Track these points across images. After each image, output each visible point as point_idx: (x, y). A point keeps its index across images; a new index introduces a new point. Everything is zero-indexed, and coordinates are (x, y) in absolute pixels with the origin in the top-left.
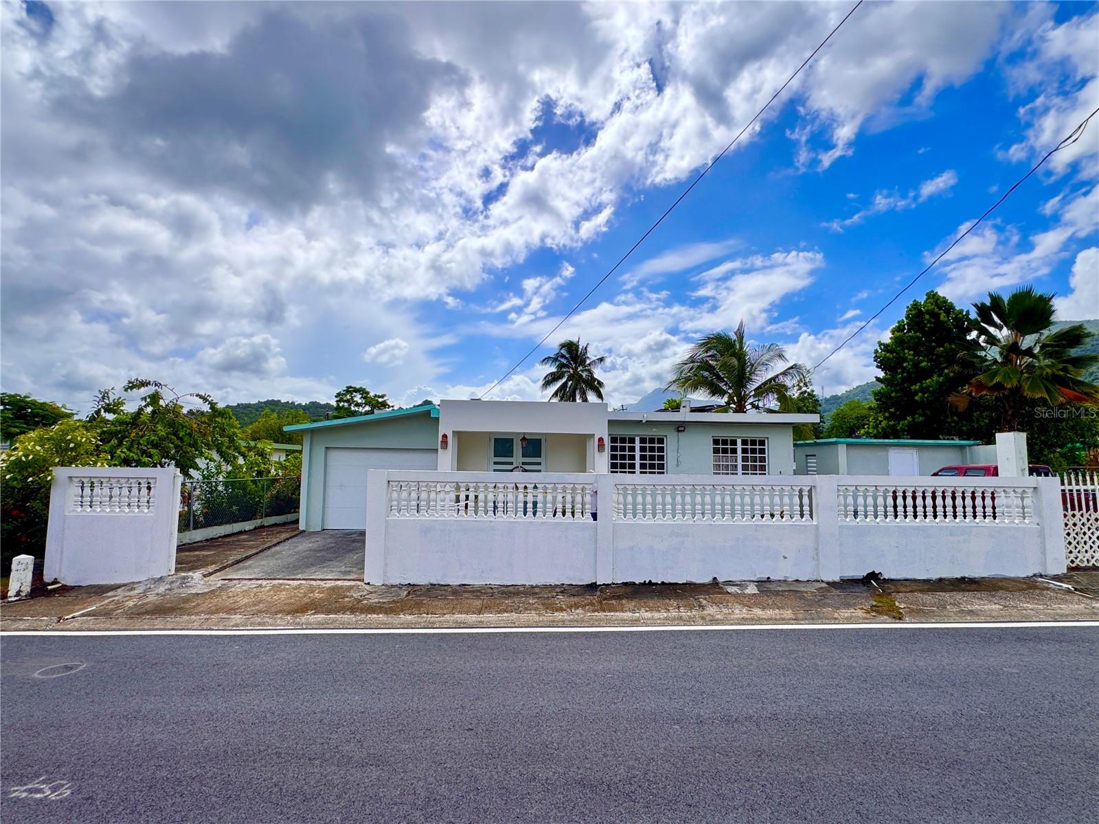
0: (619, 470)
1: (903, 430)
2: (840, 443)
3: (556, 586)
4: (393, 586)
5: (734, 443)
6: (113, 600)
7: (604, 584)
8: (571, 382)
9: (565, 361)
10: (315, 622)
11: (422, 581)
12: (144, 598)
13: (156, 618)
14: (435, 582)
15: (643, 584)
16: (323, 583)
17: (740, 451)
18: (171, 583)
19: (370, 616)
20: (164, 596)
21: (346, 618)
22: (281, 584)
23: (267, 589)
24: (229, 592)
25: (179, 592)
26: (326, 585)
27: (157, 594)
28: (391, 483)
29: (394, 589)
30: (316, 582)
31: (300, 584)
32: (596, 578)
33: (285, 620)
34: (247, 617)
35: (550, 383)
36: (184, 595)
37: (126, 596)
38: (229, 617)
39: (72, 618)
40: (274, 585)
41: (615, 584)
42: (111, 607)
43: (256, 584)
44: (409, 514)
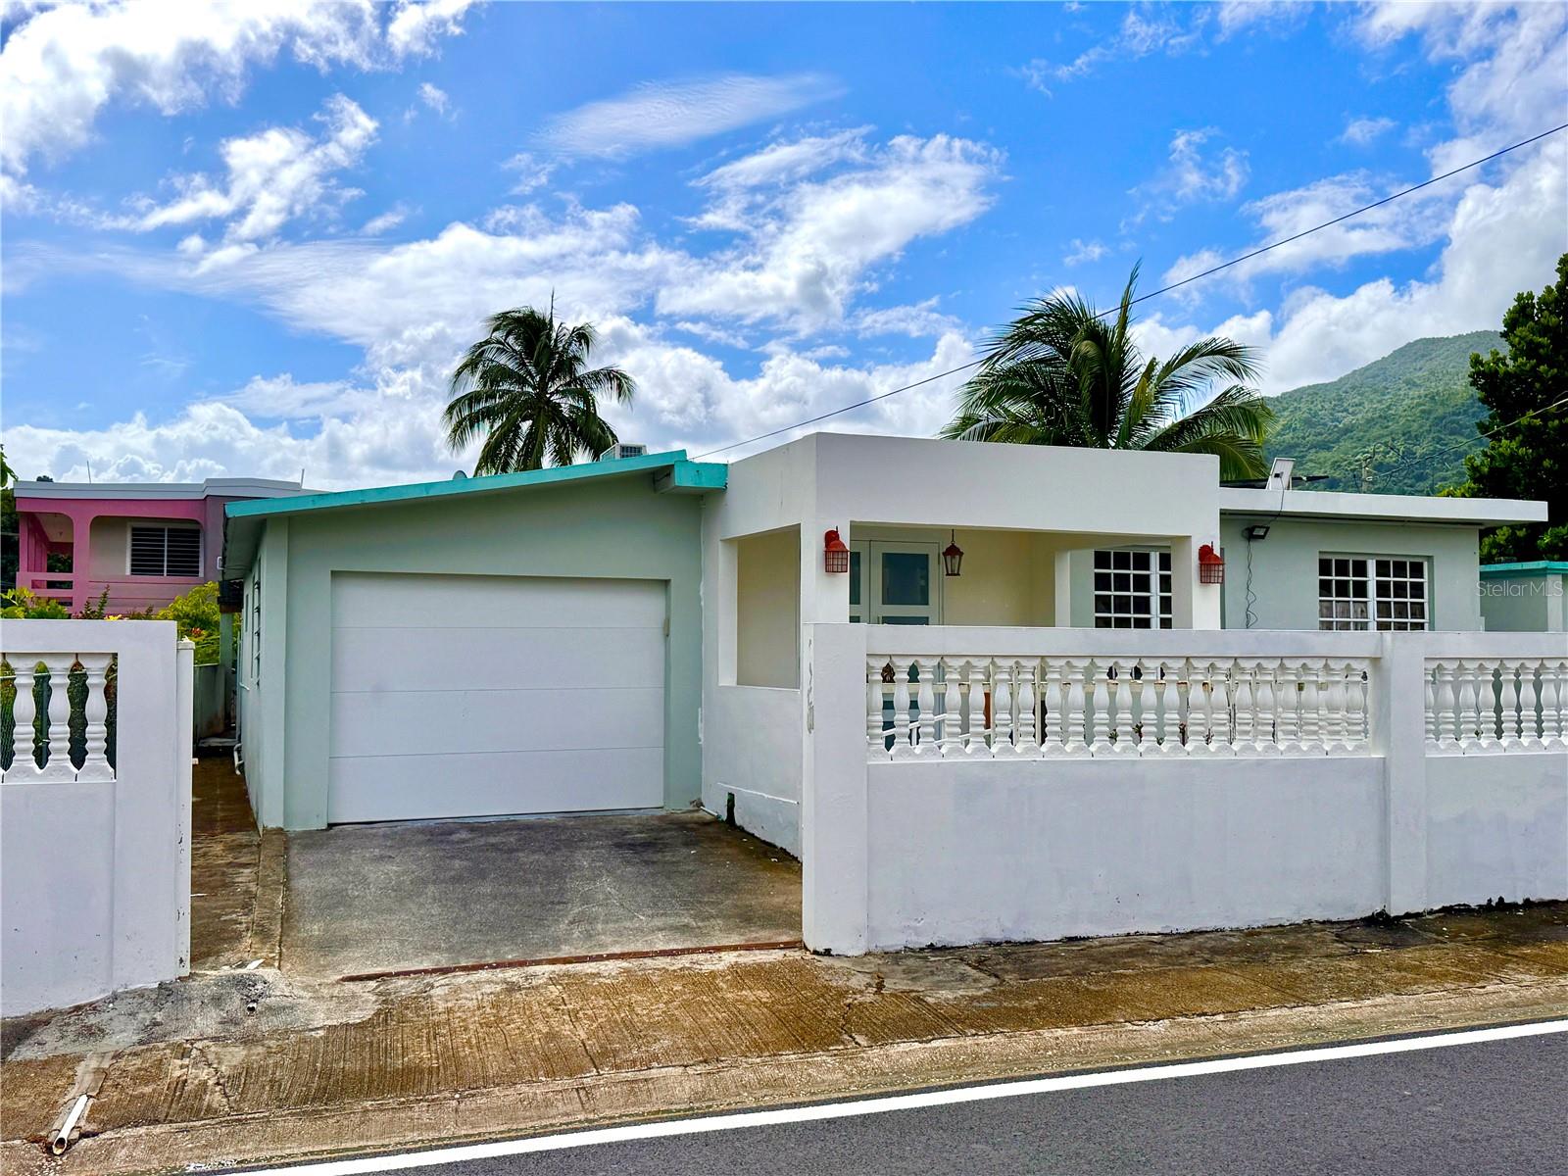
2: (1555, 572)
3: (1296, 928)
4: (895, 956)
5: (1360, 569)
6: (97, 1071)
7: (1408, 915)
8: (529, 423)
9: (511, 365)
10: (921, 1063)
11: (965, 933)
12: (195, 1053)
13: (405, 1106)
14: (998, 936)
15: (1487, 909)
16: (684, 961)
17: (1372, 589)
18: (217, 1001)
19: (1046, 1034)
20: (248, 1041)
21: (992, 1043)
22: (567, 975)
23: (555, 991)
24: (449, 1011)
25: (282, 1027)
26: (707, 968)
27: (215, 1039)
28: (873, 662)
29: (911, 962)
30: (661, 962)
31: (627, 971)
32: (1387, 899)
33: (824, 1066)
34: (700, 1068)
35: (474, 420)
36: (321, 1033)
37: (117, 1056)
38: (641, 1076)
39: (84, 1135)
40: (553, 980)
41: (1431, 912)
42: (148, 1090)
43: (489, 982)
44: (918, 749)
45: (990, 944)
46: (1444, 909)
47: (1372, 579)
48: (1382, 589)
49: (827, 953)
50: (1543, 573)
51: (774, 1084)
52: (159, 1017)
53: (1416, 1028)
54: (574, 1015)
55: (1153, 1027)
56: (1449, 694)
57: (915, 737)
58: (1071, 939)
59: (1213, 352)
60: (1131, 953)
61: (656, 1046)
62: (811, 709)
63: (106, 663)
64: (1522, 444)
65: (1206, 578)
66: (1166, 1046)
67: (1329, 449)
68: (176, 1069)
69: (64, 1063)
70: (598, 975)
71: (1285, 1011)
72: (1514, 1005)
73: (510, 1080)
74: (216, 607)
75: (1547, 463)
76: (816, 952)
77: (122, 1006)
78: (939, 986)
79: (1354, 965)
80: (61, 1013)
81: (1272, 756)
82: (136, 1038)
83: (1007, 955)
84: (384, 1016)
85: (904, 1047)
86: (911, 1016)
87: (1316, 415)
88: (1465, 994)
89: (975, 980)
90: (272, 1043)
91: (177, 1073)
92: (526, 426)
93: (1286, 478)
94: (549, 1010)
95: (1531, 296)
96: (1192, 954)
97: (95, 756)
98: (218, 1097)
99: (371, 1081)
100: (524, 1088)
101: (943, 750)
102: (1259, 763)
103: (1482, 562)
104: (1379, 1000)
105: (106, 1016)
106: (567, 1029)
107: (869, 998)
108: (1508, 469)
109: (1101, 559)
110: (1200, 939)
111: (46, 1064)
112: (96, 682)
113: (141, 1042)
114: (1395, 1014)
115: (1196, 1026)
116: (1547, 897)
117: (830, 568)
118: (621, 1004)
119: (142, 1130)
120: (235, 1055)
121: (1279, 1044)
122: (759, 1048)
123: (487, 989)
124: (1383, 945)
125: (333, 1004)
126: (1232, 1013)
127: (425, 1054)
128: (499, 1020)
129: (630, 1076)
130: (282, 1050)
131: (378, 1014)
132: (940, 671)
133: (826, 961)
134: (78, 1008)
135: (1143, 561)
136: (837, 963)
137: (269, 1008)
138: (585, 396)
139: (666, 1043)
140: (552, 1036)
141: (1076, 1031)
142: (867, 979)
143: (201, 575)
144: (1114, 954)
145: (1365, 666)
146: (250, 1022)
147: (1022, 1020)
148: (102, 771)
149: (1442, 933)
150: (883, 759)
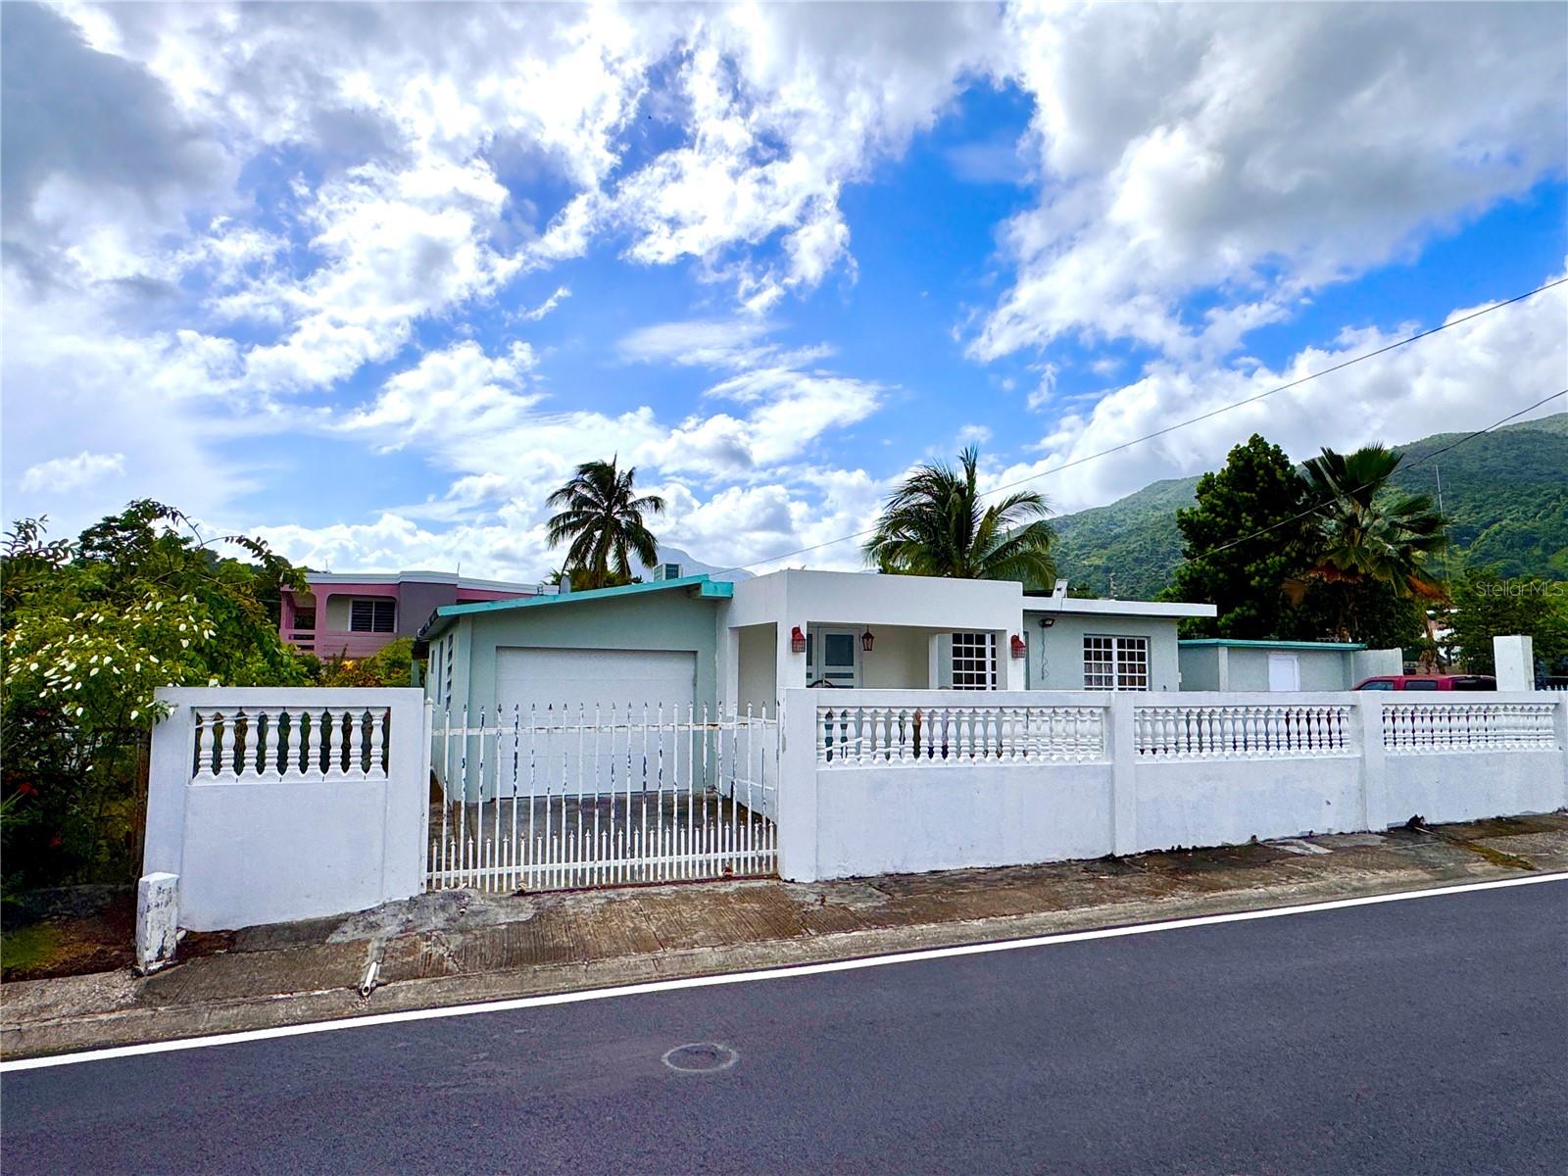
0: (964, 685)
1: (1226, 627)
2: (1223, 645)
3: (1062, 864)
4: (832, 883)
5: (1108, 644)
6: (379, 948)
7: (1126, 856)
8: (600, 532)
9: (589, 495)
10: (845, 945)
11: (872, 870)
12: (433, 938)
13: (557, 968)
14: (892, 871)
15: (1172, 851)
16: (709, 886)
17: (1115, 656)
18: (443, 908)
19: (916, 928)
20: (463, 931)
21: (885, 934)
22: (642, 894)
23: (636, 903)
24: (575, 914)
25: (481, 923)
26: (722, 890)
27: (443, 930)
28: (820, 711)
29: (841, 886)
30: (695, 887)
31: (676, 891)
32: (1114, 846)
33: (792, 947)
34: (721, 948)
35: (563, 530)
36: (504, 927)
37: (389, 940)
38: (688, 952)
39: (378, 985)
40: (634, 897)
41: (1140, 854)
42: (411, 959)
43: (597, 897)
44: (847, 761)
45: (887, 875)
46: (1147, 852)
47: (1115, 650)
48: (1121, 656)
49: (793, 881)
50: (1216, 645)
51: (763, 957)
52: (410, 917)
53: (1124, 922)
54: (648, 918)
55: (975, 923)
56: (1148, 728)
57: (844, 753)
58: (934, 872)
59: (1024, 500)
60: (967, 880)
61: (695, 937)
62: (784, 739)
63: (383, 712)
64: (1207, 564)
65: (1015, 656)
66: (983, 934)
67: (1105, 548)
68: (424, 947)
69: (360, 944)
70: (660, 894)
71: (1050, 913)
72: (1178, 909)
73: (616, 954)
74: (409, 655)
75: (1221, 575)
76: (786, 881)
77: (390, 910)
78: (857, 900)
79: (1092, 886)
80: (353, 914)
81: (1049, 764)
82: (398, 929)
83: (896, 882)
84: (539, 916)
85: (836, 935)
86: (841, 918)
87: (1097, 527)
88: (1151, 903)
89: (878, 897)
90: (477, 932)
91: (425, 950)
92: (598, 534)
93: (1064, 591)
94: (633, 914)
95: (1212, 474)
96: (1001, 880)
97: (376, 766)
98: (451, 963)
99: (536, 954)
100: (623, 959)
101: (861, 762)
102: (1041, 768)
103: (1181, 638)
104: (1103, 907)
105: (380, 917)
106: (644, 925)
107: (817, 908)
108: (1200, 578)
109: (957, 638)
110: (1006, 871)
111: (349, 944)
112: (378, 722)
113: (401, 932)
114: (1111, 915)
115: (1000, 922)
116: (1206, 845)
117: (795, 650)
118: (674, 911)
119: (411, 982)
120: (457, 940)
121: (1044, 932)
122: (755, 937)
123: (596, 901)
124: (1110, 874)
125: (509, 910)
126: (1020, 914)
127: (565, 939)
128: (605, 920)
129: (683, 952)
130: (483, 937)
131: (535, 915)
132: (860, 715)
133: (792, 886)
134: (363, 912)
135: (981, 639)
136: (799, 888)
137: (472, 912)
138: (637, 516)
139: (702, 933)
140: (635, 929)
141: (933, 925)
142: (815, 897)
143: (395, 631)
144: (956, 880)
145: (1101, 710)
146: (462, 920)
147: (903, 920)
148: (378, 774)
149: (1143, 867)
150: (825, 767)
